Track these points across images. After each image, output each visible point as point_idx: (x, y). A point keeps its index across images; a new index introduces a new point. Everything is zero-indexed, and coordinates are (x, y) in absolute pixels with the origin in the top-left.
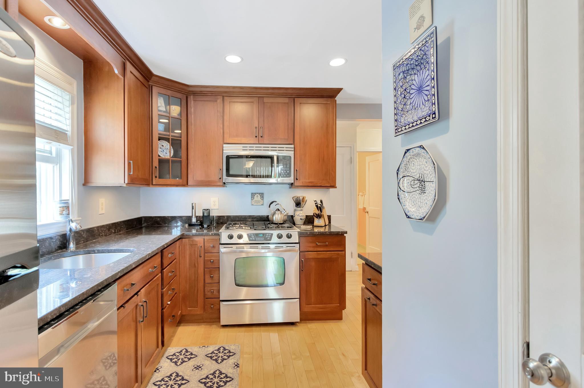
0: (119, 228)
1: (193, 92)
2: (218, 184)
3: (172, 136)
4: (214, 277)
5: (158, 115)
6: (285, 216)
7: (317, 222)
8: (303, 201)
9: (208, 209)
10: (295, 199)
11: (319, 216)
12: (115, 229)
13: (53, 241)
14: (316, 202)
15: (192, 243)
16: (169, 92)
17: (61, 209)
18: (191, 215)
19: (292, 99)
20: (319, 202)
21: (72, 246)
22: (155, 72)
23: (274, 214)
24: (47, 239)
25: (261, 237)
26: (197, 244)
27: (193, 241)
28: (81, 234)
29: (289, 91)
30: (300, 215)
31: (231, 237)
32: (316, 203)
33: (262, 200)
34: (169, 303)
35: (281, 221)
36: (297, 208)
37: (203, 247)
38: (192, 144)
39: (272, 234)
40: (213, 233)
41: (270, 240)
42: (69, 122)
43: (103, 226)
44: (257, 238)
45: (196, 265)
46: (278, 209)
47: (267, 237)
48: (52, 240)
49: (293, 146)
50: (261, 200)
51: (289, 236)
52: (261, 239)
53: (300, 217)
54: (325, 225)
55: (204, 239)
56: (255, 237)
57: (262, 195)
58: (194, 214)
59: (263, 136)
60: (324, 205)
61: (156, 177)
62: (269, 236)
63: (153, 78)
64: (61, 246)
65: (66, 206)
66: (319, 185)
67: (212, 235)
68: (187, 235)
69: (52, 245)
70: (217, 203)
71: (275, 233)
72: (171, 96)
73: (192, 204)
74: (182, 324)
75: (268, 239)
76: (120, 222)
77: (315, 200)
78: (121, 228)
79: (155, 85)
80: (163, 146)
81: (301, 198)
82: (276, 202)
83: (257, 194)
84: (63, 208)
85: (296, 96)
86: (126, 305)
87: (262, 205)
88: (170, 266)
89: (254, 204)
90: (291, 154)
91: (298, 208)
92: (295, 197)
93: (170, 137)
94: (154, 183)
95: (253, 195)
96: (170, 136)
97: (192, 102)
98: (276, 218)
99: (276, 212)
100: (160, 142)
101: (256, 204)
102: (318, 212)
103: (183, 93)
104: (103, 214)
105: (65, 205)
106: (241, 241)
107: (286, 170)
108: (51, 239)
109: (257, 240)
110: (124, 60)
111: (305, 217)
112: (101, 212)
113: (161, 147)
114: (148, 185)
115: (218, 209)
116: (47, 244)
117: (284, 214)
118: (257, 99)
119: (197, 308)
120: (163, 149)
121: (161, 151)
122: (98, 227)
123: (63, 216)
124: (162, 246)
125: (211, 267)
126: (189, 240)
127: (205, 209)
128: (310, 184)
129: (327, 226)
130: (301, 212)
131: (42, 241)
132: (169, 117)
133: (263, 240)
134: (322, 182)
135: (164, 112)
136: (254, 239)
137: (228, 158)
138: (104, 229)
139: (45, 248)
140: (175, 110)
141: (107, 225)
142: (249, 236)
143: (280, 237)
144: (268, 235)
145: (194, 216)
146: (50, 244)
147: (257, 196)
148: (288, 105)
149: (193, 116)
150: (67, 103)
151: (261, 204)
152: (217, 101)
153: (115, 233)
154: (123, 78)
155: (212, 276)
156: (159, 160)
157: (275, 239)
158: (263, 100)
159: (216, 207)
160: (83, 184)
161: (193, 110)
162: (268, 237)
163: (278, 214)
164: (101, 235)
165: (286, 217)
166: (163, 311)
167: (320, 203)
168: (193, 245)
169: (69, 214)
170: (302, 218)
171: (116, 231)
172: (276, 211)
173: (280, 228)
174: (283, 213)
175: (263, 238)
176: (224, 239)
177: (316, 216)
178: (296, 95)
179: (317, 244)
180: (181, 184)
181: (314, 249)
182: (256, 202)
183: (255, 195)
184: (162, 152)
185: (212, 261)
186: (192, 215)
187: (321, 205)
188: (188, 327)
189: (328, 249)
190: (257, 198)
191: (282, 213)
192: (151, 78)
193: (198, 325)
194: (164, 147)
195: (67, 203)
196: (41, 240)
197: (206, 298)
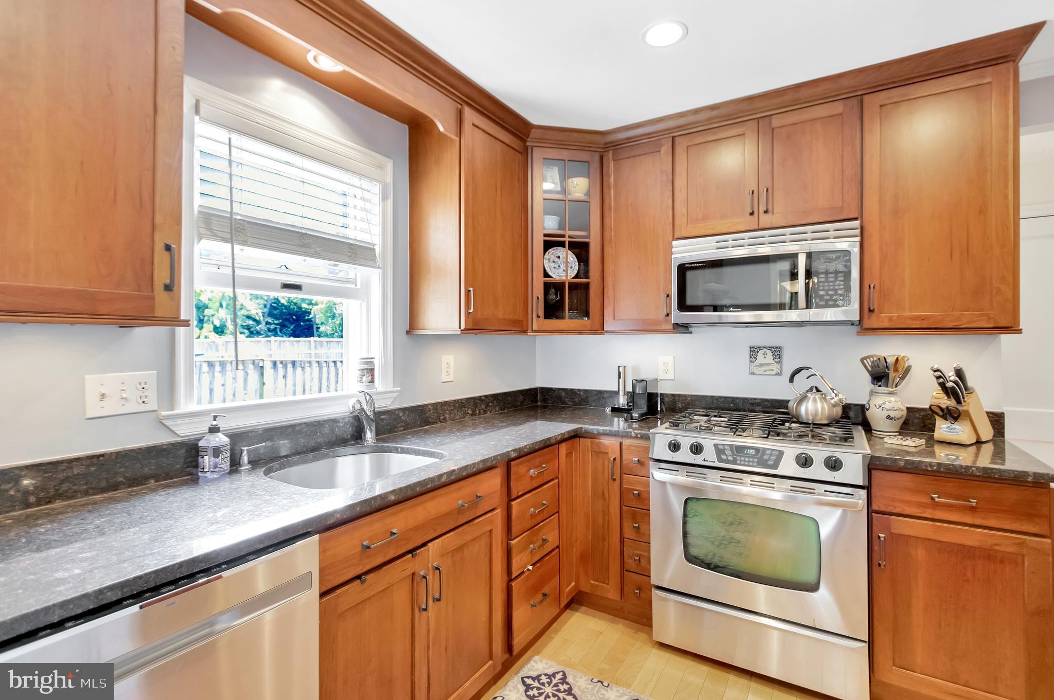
0: (483, 406)
1: (613, 144)
2: (663, 327)
3: (570, 237)
4: (641, 527)
5: (544, 199)
6: (835, 406)
7: (943, 429)
8: (896, 370)
9: (643, 380)
10: (868, 363)
11: (952, 415)
12: (474, 408)
13: (340, 426)
14: (938, 374)
15: (597, 450)
16: (565, 154)
17: (359, 372)
18: (617, 390)
19: (855, 102)
20: (951, 375)
21: (369, 436)
22: (535, 119)
23: (803, 398)
24: (326, 421)
25: (750, 456)
26: (608, 453)
27: (599, 444)
28: (398, 415)
29: (845, 83)
30: (888, 406)
31: (675, 447)
32: (938, 378)
33: (777, 362)
34: (530, 568)
35: (821, 420)
36: (877, 387)
37: (618, 460)
38: (612, 248)
39: (781, 453)
40: (639, 433)
41: (775, 466)
42: (377, 230)
43: (446, 403)
44: (738, 458)
45: (606, 495)
46: (816, 388)
47: (766, 457)
48: (338, 424)
49: (856, 223)
50: (775, 364)
51: (834, 465)
52: (749, 461)
53: (886, 413)
54: (979, 443)
55: (621, 443)
56: (733, 454)
57: (777, 352)
58: (621, 388)
59: (770, 209)
60: (970, 384)
61: (538, 317)
62: (773, 458)
63: (534, 133)
64: (355, 434)
65: (366, 369)
66: (951, 325)
67: (636, 437)
68: (588, 432)
69: (335, 433)
70: (670, 366)
71: (790, 451)
72: (568, 160)
73: (619, 367)
74: (583, 608)
75: (771, 463)
76: (486, 396)
77: (936, 367)
78: (487, 406)
79: (535, 144)
80: (559, 257)
81: (891, 360)
82: (808, 368)
83: (765, 350)
84: (362, 372)
85: (868, 88)
86: (369, 577)
87: (778, 374)
88: (535, 494)
89: (757, 372)
90: (850, 245)
91: (880, 386)
92: (869, 357)
93: (567, 240)
94: (535, 328)
95: (754, 351)
96: (567, 236)
97: (612, 164)
98: (807, 410)
99: (809, 395)
100: (554, 251)
101: (762, 372)
102: (948, 402)
103: (593, 149)
104: (452, 381)
105: (365, 367)
106: (698, 459)
107: (836, 287)
108: (334, 422)
109: (738, 462)
110: (460, 106)
111: (905, 413)
112: (444, 378)
113: (556, 261)
114: (524, 331)
115: (674, 380)
116: (326, 430)
117: (832, 401)
118: (753, 124)
119: (608, 584)
120: (558, 264)
121: (554, 268)
122: (436, 403)
123: (363, 384)
124: (500, 455)
125: (634, 506)
126: (592, 443)
127: (636, 380)
128: (918, 322)
129: (984, 446)
130: (892, 399)
131: (315, 426)
132: (565, 200)
133: (755, 464)
134: (962, 315)
135: (558, 192)
136: (730, 458)
137: (683, 270)
138: (450, 409)
139: (323, 437)
140: (579, 186)
141: (455, 401)
142: (719, 450)
143: (805, 461)
144: (771, 455)
145: (621, 393)
146: (332, 431)
147: (765, 354)
148: (842, 119)
149: (612, 192)
150: (376, 199)
151: (774, 373)
152: (660, 151)
153: (473, 414)
154: (458, 139)
155: (637, 525)
156: (546, 284)
157: (788, 466)
158: (770, 123)
159: (670, 376)
160: (407, 331)
161: (612, 179)
162: (769, 459)
163: (815, 400)
164: (442, 417)
165: (837, 408)
166: (511, 585)
167: (954, 378)
168: (600, 453)
169: (372, 381)
170: (892, 415)
171: (477, 412)
172: (807, 391)
173: (810, 439)
174: (828, 397)
175: (756, 460)
176: (660, 449)
177: (941, 414)
178: (866, 86)
179: (933, 499)
180: (589, 329)
181: (924, 512)
182: (762, 366)
183: (758, 352)
184: (556, 270)
185: (637, 492)
186: (619, 390)
187: (955, 382)
188: (591, 617)
189: (978, 521)
190: (764, 358)
191: (825, 399)
192: (530, 132)
193: (612, 622)
194: (560, 260)
195: (372, 363)
196: (314, 424)
197: (626, 570)
